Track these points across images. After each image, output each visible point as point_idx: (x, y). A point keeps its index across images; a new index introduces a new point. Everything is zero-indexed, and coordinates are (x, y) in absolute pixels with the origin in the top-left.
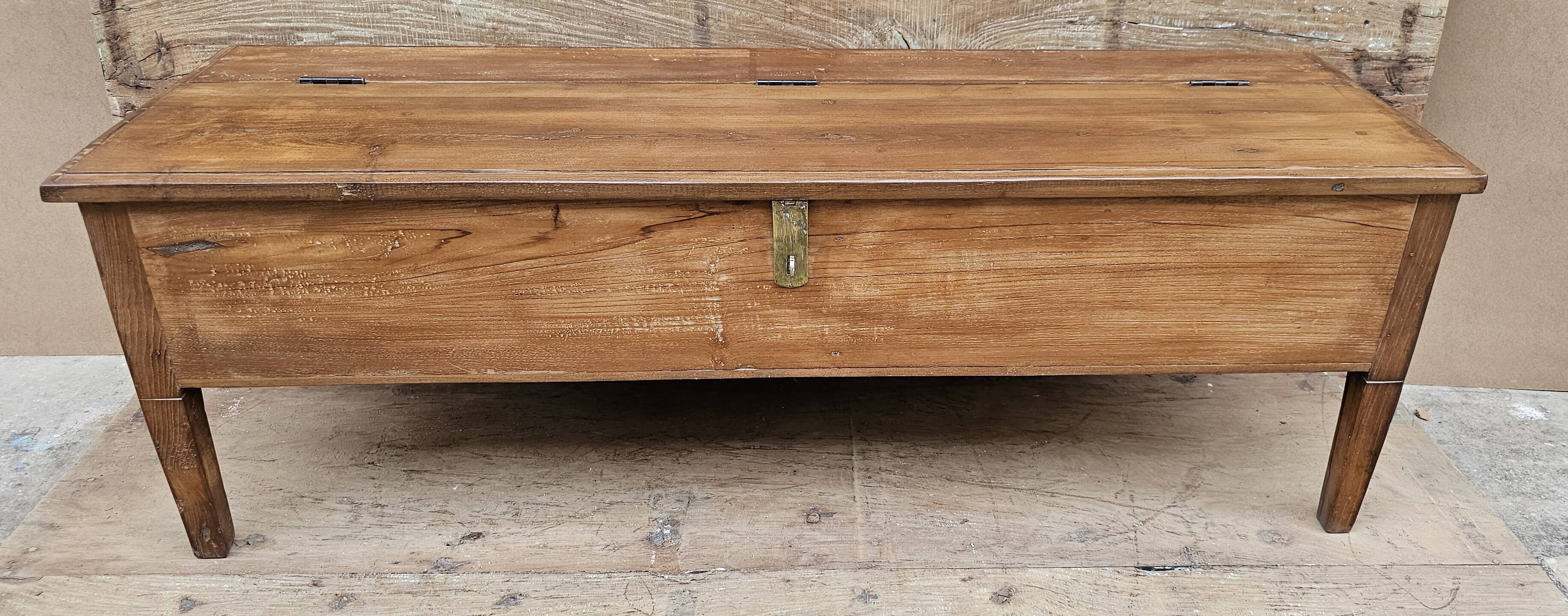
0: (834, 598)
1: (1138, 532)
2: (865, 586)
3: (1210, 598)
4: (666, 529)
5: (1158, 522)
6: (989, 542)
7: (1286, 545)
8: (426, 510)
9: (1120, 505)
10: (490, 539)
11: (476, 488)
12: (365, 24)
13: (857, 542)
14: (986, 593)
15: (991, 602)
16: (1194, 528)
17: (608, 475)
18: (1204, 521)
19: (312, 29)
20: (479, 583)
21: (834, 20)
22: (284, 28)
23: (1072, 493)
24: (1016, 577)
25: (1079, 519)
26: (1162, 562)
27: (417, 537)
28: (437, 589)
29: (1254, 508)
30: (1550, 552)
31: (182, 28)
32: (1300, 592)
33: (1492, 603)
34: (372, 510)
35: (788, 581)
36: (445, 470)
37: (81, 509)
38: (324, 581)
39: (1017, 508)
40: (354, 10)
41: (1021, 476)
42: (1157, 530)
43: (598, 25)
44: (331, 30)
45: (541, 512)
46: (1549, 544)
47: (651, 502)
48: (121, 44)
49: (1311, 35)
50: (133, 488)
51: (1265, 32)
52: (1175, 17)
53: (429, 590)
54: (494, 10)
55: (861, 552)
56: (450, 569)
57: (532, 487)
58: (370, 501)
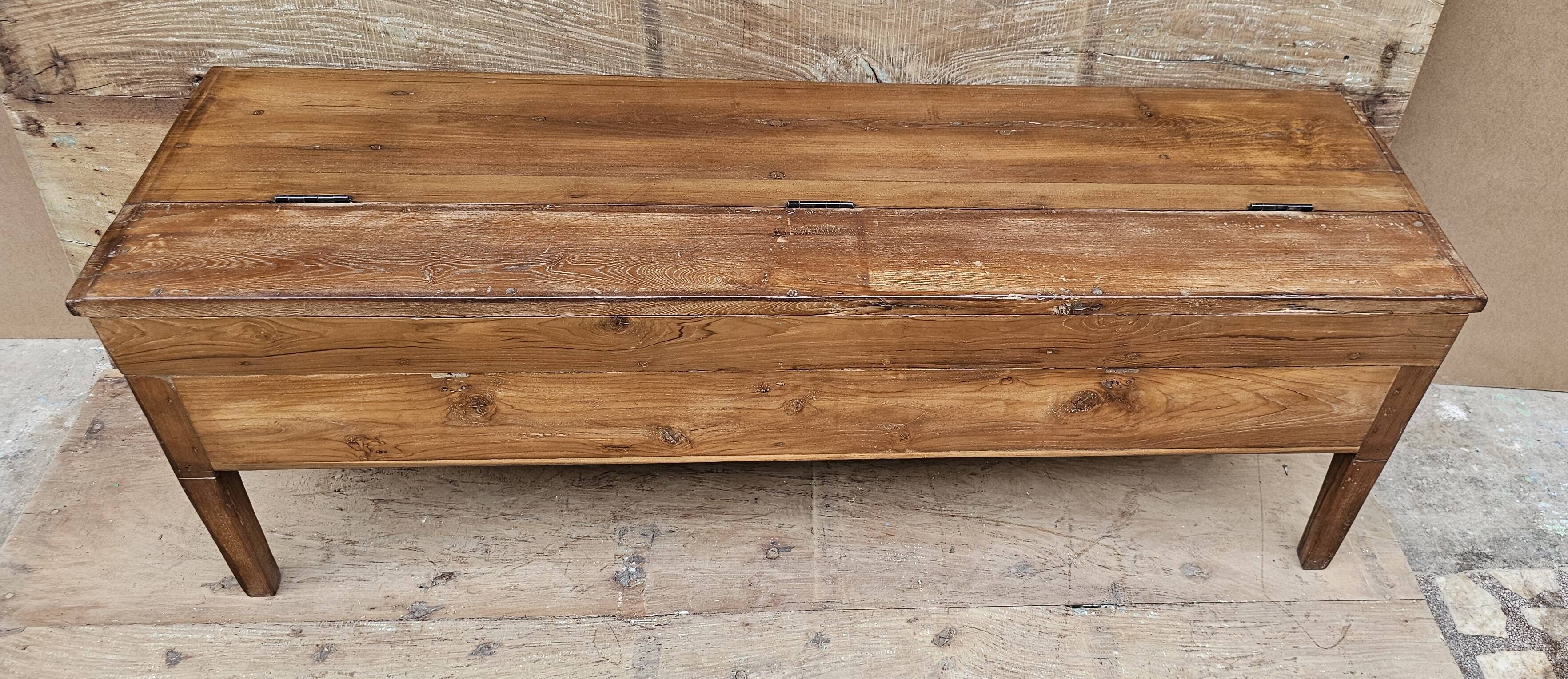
0: (789, 643)
1: (1072, 566)
2: (818, 629)
3: (1129, 638)
4: (632, 567)
5: (1091, 554)
6: (936, 578)
7: (1205, 579)
8: (396, 547)
9: (1058, 534)
10: (462, 580)
11: (445, 520)
12: (284, 41)
13: (813, 580)
14: (927, 635)
15: (932, 645)
16: (1125, 562)
17: (573, 504)
18: (1134, 553)
19: (226, 46)
20: (454, 631)
21: (795, 47)
22: (193, 44)
23: (1016, 521)
24: (957, 617)
25: (1020, 552)
26: (1092, 600)
27: (390, 578)
28: (415, 639)
29: (1181, 538)
30: (1441, 570)
31: (79, 41)
32: (1209, 631)
33: (1376, 642)
34: (343, 547)
35: (747, 625)
36: (412, 499)
37: (49, 546)
38: (305, 631)
39: (964, 539)
40: (269, 27)
41: (970, 502)
42: (1090, 564)
44: (247, 47)
45: (510, 548)
46: (1442, 560)
47: (617, 536)
48: (12, 58)
49: (1289, 69)
50: (100, 521)
51: (1242, 65)
52: (1153, 48)
53: (407, 638)
54: (426, 29)
55: (816, 591)
56: (425, 615)
57: (501, 519)
58: (341, 537)
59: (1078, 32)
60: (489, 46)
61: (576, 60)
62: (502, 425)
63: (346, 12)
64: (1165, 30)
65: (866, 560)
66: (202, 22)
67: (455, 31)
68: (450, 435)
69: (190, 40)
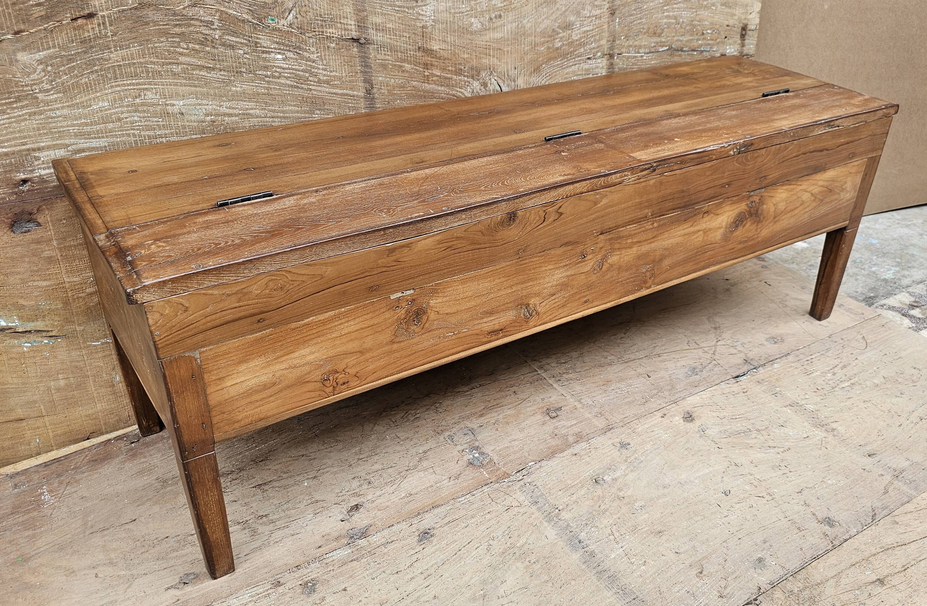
0: (609, 453)
1: (716, 360)
2: (618, 440)
3: (777, 380)
4: (475, 453)
5: (719, 351)
6: (655, 392)
7: (782, 341)
8: (302, 506)
9: (694, 348)
10: (367, 505)
11: (321, 478)
12: (99, 135)
13: (589, 418)
14: (678, 419)
15: (685, 423)
16: (739, 348)
17: (402, 436)
18: (739, 343)
19: (49, 148)
20: (393, 534)
21: (455, 77)
22: (20, 151)
23: (667, 351)
24: (685, 405)
25: (683, 363)
26: (742, 371)
27: (314, 525)
28: (369, 550)
29: (752, 328)
32: (809, 362)
33: (881, 338)
34: (261, 521)
35: (575, 454)
36: (284, 475)
38: (282, 581)
39: (649, 368)
40: (86, 124)
41: (634, 351)
42: (724, 356)
43: (294, 106)
44: (68, 146)
45: (384, 475)
47: (449, 441)
49: (702, 49)
50: (28, 587)
51: (682, 50)
52: (640, 47)
53: (364, 552)
54: (211, 106)
55: (597, 423)
56: (364, 534)
57: (360, 462)
58: (252, 516)
59: (604, 42)
60: (258, 111)
61: (318, 112)
62: (430, 331)
63: (149, 101)
64: (645, 33)
65: (608, 398)
66: (29, 130)
67: (233, 104)
68: (395, 351)
69: (18, 148)
